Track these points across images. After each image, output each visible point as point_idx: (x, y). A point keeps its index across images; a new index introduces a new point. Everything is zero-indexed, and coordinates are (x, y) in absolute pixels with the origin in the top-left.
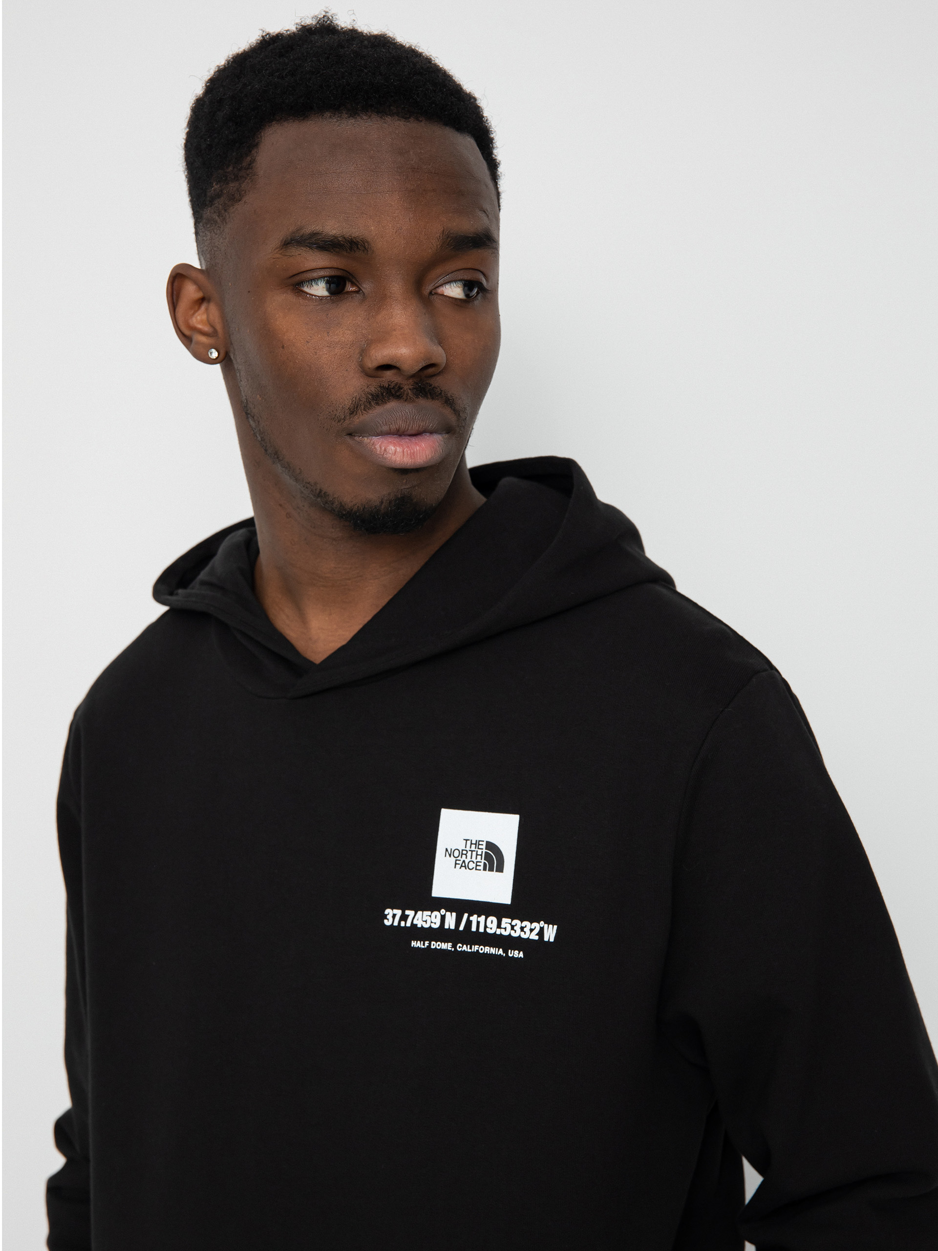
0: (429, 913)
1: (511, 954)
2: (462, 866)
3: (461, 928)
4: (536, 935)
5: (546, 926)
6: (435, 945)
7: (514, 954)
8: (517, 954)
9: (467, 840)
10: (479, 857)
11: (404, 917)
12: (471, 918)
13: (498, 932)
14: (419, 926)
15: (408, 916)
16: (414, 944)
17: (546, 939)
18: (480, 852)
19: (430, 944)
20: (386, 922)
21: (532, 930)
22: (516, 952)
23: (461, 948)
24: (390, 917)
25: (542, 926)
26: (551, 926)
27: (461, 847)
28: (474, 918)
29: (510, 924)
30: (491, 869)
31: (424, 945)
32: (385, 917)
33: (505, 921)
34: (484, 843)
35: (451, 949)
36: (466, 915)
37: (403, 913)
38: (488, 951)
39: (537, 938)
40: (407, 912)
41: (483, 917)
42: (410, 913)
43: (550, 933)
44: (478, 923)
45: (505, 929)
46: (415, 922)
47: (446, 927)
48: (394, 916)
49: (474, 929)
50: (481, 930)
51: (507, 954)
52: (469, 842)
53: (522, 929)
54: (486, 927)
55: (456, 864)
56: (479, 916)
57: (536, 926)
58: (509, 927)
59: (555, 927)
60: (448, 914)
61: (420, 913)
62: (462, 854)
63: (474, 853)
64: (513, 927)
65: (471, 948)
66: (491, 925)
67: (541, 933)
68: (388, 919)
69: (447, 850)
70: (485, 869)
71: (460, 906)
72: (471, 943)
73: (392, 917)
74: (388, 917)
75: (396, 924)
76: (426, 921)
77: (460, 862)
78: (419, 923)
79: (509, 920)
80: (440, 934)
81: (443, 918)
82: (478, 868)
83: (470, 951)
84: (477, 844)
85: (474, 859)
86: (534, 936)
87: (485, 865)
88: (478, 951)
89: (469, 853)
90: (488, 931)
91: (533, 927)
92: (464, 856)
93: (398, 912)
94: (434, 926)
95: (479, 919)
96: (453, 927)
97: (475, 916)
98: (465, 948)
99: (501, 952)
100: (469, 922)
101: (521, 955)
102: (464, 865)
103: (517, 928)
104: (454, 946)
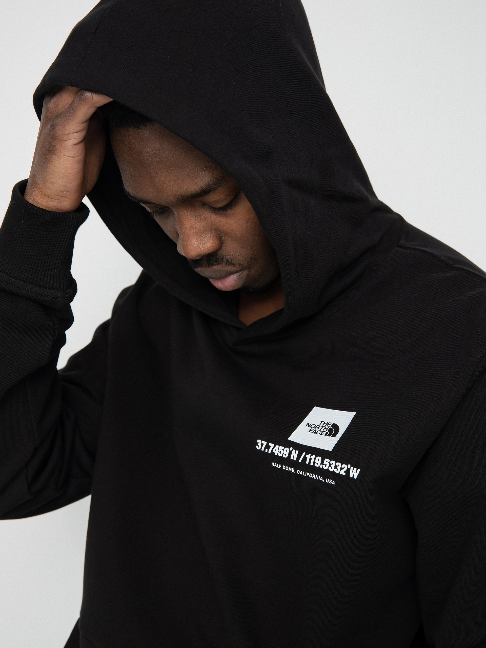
0: (283, 448)
1: (327, 481)
2: (313, 432)
3: (300, 461)
4: (344, 472)
5: (352, 468)
6: (285, 468)
7: (329, 481)
8: (331, 482)
9: (322, 422)
10: (325, 430)
11: (268, 447)
12: (307, 456)
13: (321, 467)
14: (276, 454)
15: (270, 446)
16: (272, 464)
17: (351, 476)
18: (326, 427)
19: (282, 467)
21: (342, 469)
22: (331, 480)
23: (299, 473)
24: (259, 444)
25: (349, 467)
26: (355, 469)
27: (318, 423)
28: (308, 456)
29: (329, 463)
30: (329, 435)
31: (278, 466)
32: (257, 444)
33: (326, 461)
34: (331, 424)
35: (293, 472)
36: (304, 453)
37: (268, 444)
38: (314, 477)
39: (344, 474)
40: (270, 444)
41: (314, 456)
42: (272, 445)
43: (355, 473)
44: (310, 459)
45: (326, 465)
46: (274, 451)
47: (292, 458)
48: (262, 445)
49: (307, 462)
50: (312, 464)
51: (325, 481)
53: (336, 467)
54: (314, 462)
55: (310, 430)
56: (312, 455)
57: (345, 467)
58: (328, 464)
59: (359, 470)
60: (294, 451)
61: (277, 447)
62: (317, 427)
64: (330, 465)
65: (305, 474)
66: (318, 461)
67: (348, 471)
68: (258, 446)
69: (308, 424)
71: (301, 448)
72: (305, 471)
73: (261, 444)
75: (263, 450)
76: (280, 452)
78: (276, 453)
79: (329, 460)
80: (288, 461)
81: (290, 453)
82: (322, 434)
83: (304, 475)
84: (328, 424)
85: (322, 430)
86: (343, 473)
87: (327, 433)
88: (308, 476)
89: (321, 427)
90: (316, 465)
91: (343, 467)
93: (265, 443)
94: (284, 456)
95: (311, 457)
96: (295, 459)
97: (310, 455)
98: (301, 473)
99: (322, 479)
100: (305, 458)
101: (334, 483)
102: (315, 432)
103: (333, 466)
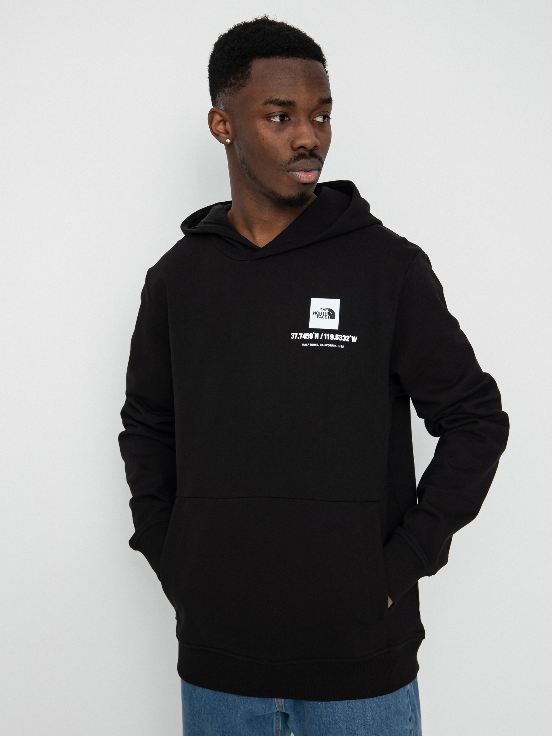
0: (309, 334)
2: (320, 317)
3: (321, 338)
5: (352, 337)
6: (311, 345)
8: (342, 346)
9: (321, 308)
10: (326, 314)
11: (299, 336)
12: (324, 335)
13: (334, 339)
14: (305, 338)
15: (300, 335)
16: (303, 345)
17: (353, 341)
18: (326, 312)
19: (310, 344)
20: (292, 338)
21: (346, 338)
22: (341, 346)
23: (321, 345)
24: (293, 336)
25: (350, 337)
26: (354, 337)
27: (320, 311)
28: (325, 335)
30: (331, 318)
31: (307, 345)
32: (291, 336)
33: (337, 336)
34: (328, 309)
35: (317, 346)
36: (322, 334)
37: (298, 334)
38: (331, 346)
39: (349, 341)
40: (300, 334)
41: (329, 334)
42: (301, 334)
43: (354, 339)
44: (327, 336)
45: (337, 338)
46: (303, 337)
47: (315, 338)
48: (295, 335)
49: (326, 338)
50: (328, 339)
51: (338, 347)
52: (322, 309)
53: (343, 338)
54: (330, 338)
55: (318, 317)
56: (327, 334)
57: (348, 337)
58: (338, 337)
59: (356, 337)
60: (316, 334)
61: (305, 334)
62: (320, 313)
63: (324, 313)
64: (339, 338)
65: (325, 345)
66: (332, 337)
67: (350, 339)
69: (314, 312)
70: (328, 318)
71: (320, 331)
72: (325, 343)
73: (294, 336)
74: (292, 336)
75: (296, 338)
76: (307, 337)
77: (319, 316)
78: (305, 337)
79: (338, 335)
80: (314, 341)
81: (314, 335)
82: (326, 318)
84: (325, 309)
85: (324, 315)
86: (348, 340)
87: (328, 316)
88: (327, 346)
89: (323, 313)
90: (331, 339)
91: (347, 337)
92: (321, 314)
93: (296, 334)
94: (310, 338)
95: (327, 335)
96: (318, 338)
97: (326, 334)
98: (323, 345)
99: (336, 346)
100: (324, 336)
101: (343, 347)
102: (321, 317)
103: (341, 338)
104: (319, 345)
